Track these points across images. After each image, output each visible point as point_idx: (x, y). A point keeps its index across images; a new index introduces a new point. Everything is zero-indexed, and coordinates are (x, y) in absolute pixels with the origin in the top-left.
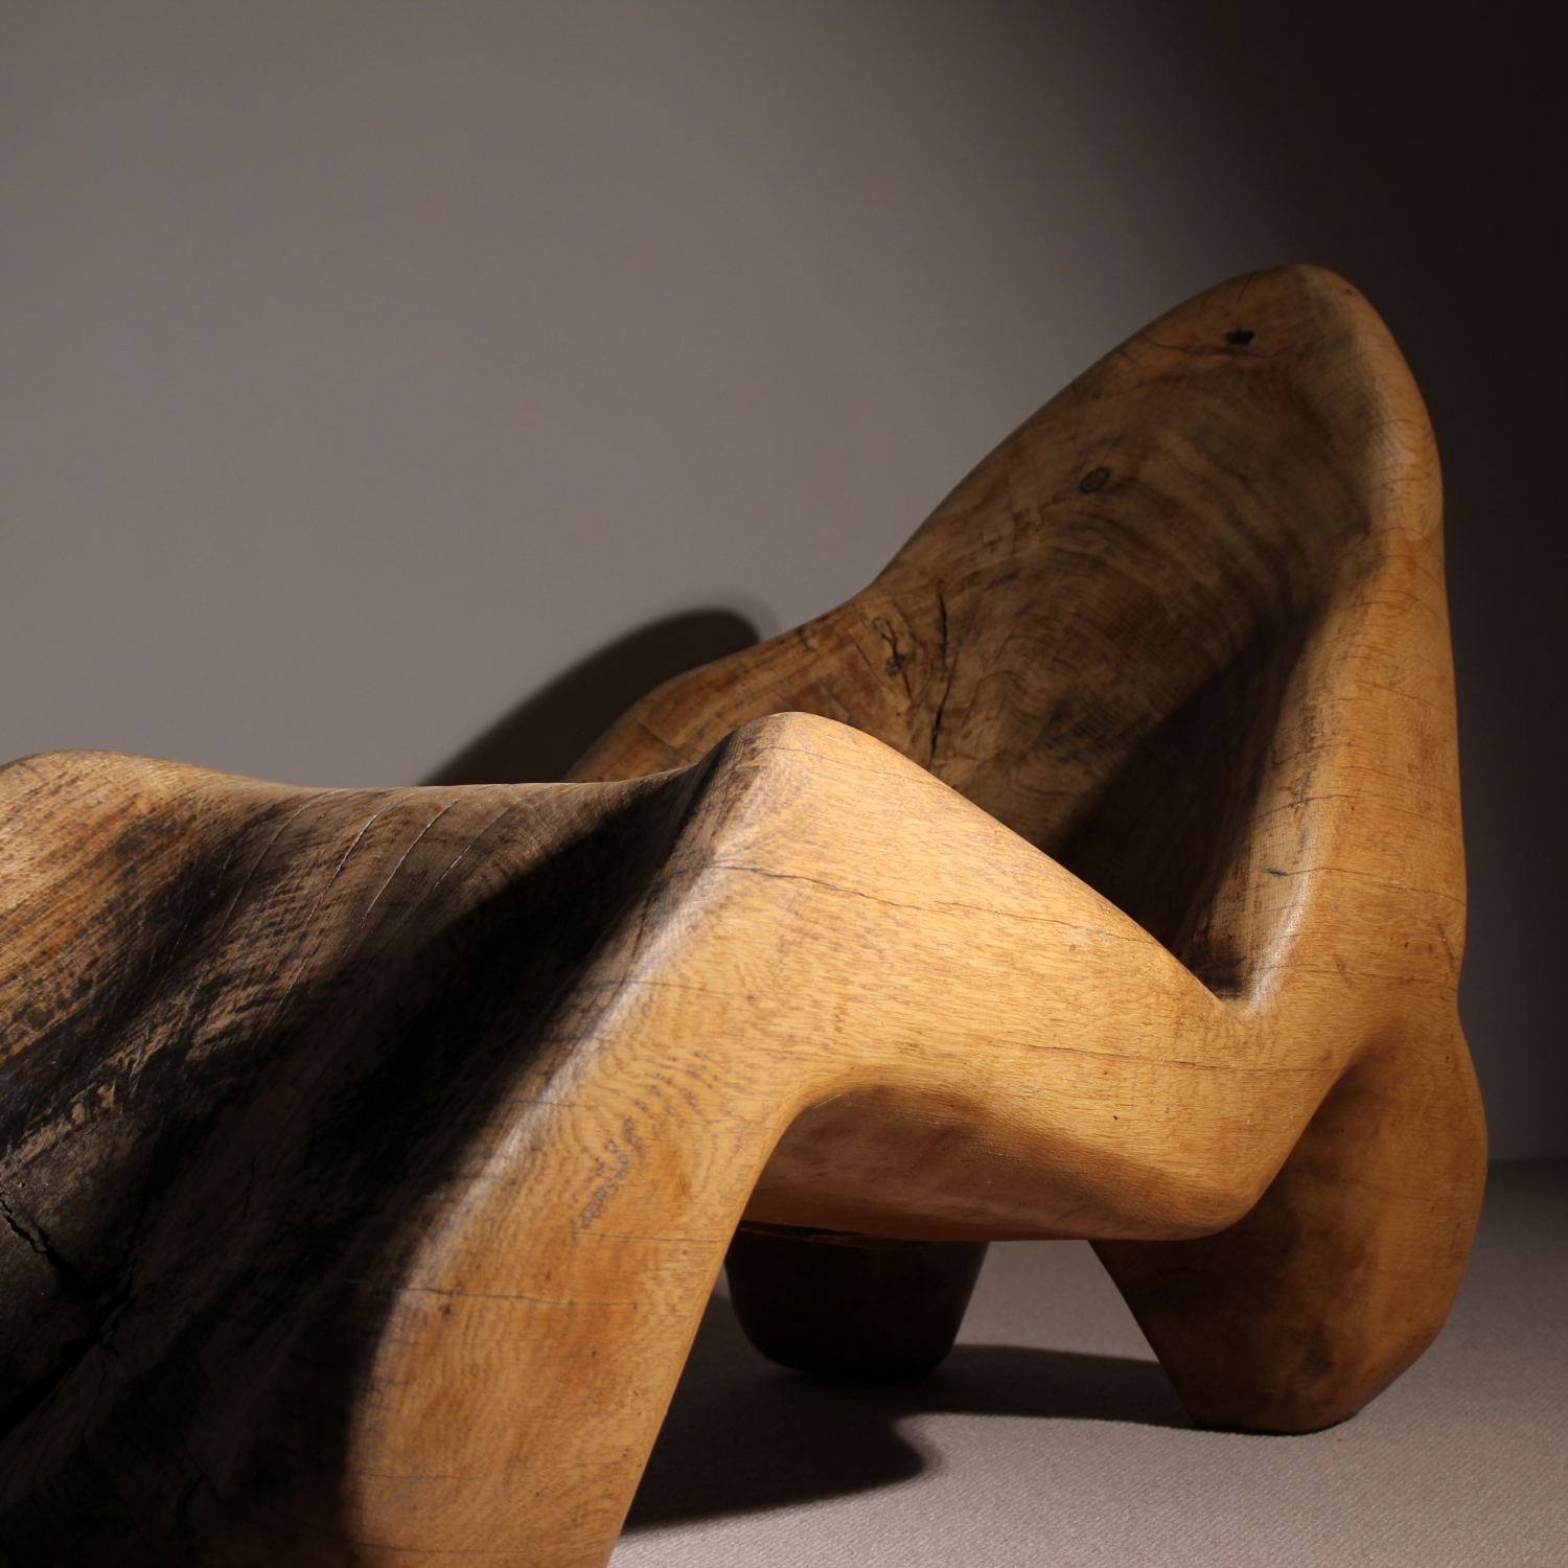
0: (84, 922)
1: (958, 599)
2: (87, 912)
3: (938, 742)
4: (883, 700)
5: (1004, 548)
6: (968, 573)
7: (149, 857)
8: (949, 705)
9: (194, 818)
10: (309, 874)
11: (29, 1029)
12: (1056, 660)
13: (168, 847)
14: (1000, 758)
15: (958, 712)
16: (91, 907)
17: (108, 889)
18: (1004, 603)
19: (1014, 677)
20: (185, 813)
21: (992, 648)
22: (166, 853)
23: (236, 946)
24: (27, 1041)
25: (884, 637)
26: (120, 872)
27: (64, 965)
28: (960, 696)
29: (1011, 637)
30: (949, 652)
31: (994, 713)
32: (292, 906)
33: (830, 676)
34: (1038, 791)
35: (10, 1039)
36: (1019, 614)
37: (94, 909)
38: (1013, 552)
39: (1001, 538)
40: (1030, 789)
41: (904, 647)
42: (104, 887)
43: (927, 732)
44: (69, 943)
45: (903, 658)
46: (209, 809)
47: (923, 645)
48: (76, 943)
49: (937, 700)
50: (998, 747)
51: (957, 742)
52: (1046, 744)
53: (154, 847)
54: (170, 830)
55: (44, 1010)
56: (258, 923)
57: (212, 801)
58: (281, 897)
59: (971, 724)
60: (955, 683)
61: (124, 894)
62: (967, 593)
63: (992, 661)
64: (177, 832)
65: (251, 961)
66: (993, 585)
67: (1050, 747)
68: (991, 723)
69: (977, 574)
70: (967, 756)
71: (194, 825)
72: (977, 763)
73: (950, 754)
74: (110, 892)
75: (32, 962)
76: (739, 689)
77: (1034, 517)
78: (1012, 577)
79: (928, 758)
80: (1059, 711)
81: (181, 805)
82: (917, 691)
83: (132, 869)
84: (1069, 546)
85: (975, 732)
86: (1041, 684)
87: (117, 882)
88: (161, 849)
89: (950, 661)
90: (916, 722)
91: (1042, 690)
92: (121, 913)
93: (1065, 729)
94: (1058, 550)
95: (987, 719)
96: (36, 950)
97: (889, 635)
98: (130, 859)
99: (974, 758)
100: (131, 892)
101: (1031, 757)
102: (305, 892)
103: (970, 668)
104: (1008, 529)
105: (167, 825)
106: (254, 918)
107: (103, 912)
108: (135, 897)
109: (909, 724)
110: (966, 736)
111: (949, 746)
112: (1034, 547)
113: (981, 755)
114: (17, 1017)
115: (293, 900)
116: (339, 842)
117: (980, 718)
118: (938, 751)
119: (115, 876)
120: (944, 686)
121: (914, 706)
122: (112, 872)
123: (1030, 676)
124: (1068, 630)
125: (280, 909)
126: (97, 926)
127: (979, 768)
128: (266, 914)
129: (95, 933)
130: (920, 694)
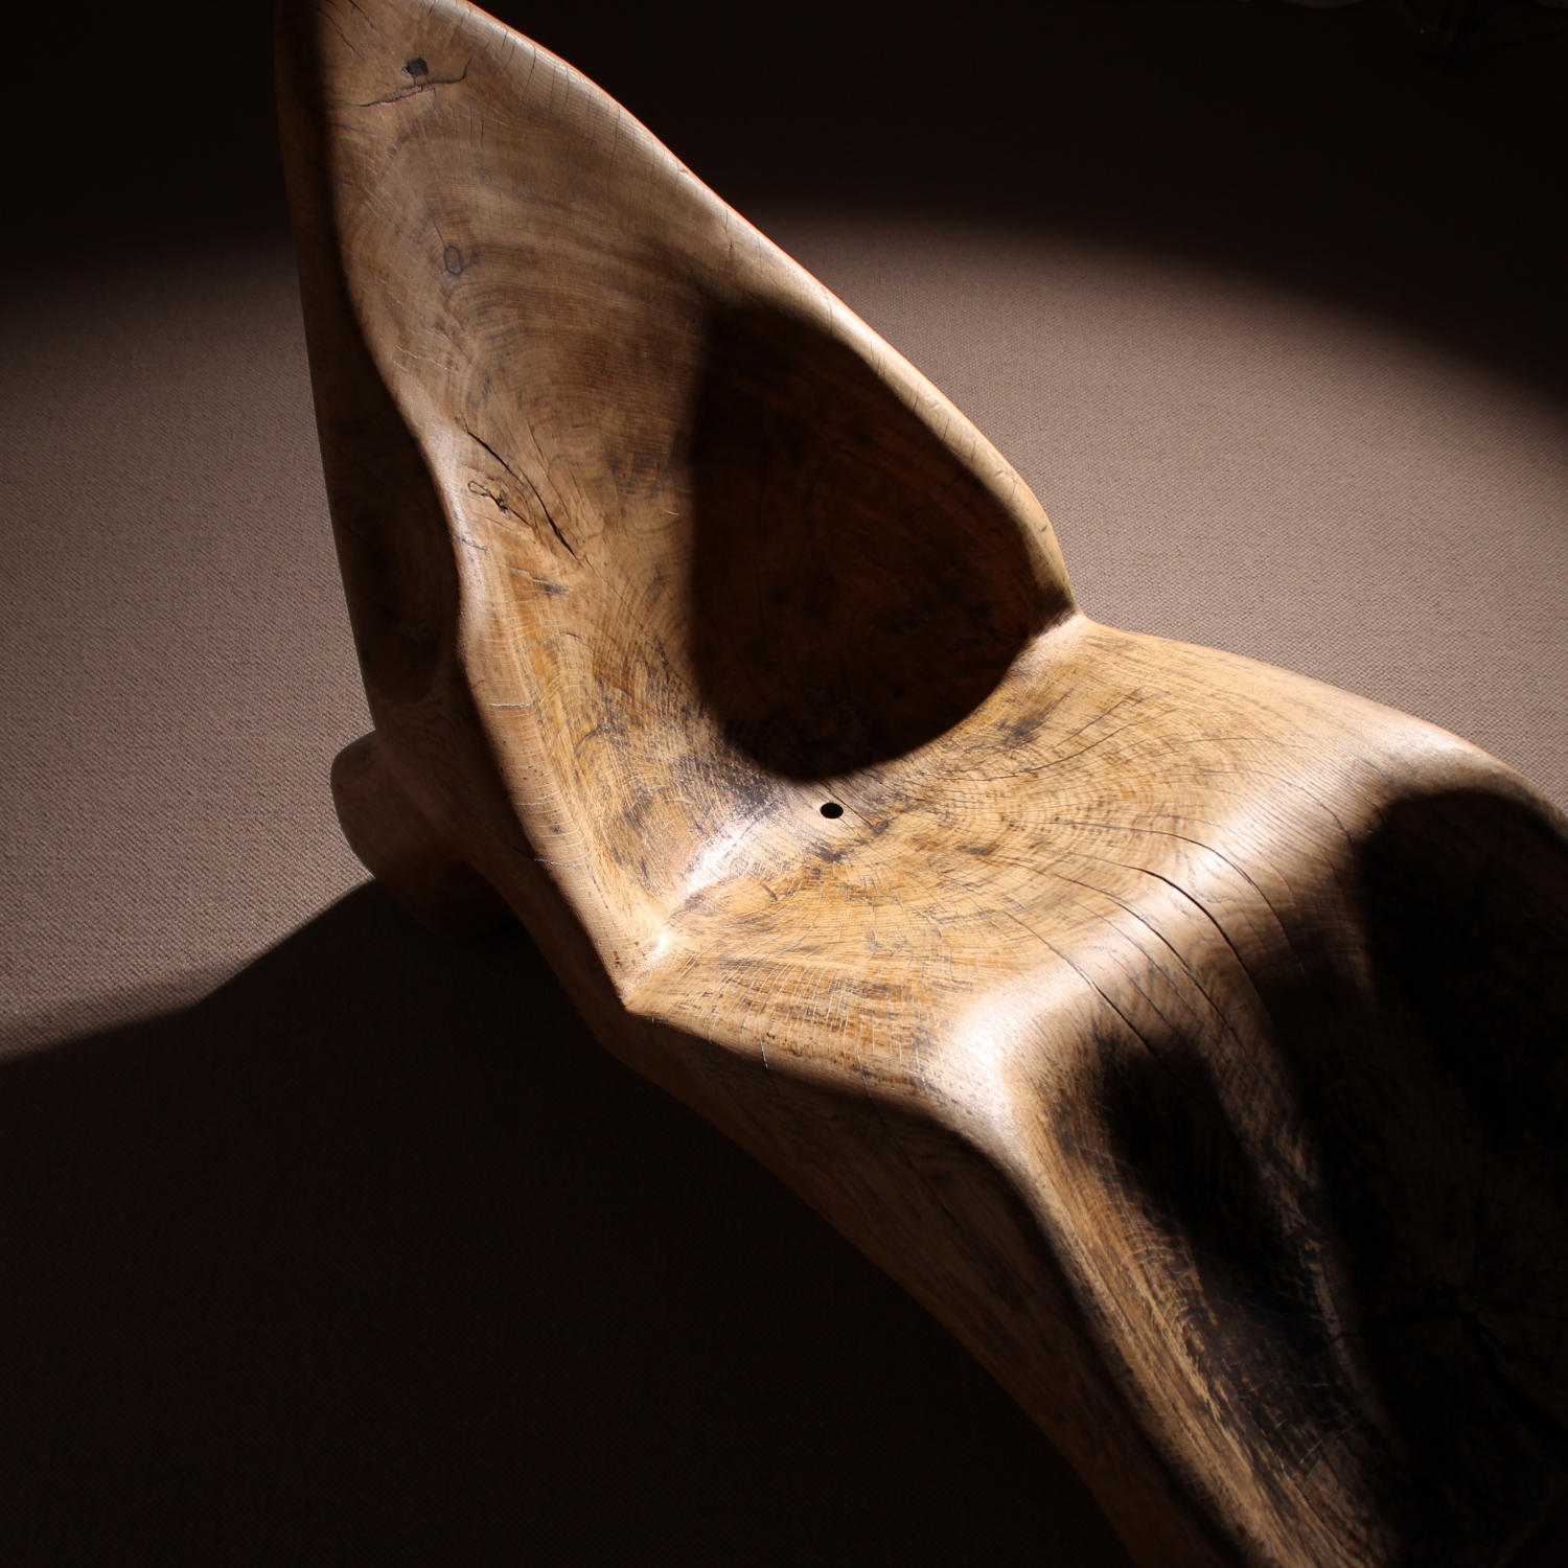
0: (1110, 1202)
1: (480, 425)
2: (1104, 1197)
3: (567, 541)
4: (525, 541)
5: (460, 360)
6: (463, 400)
7: (1080, 1136)
8: (550, 511)
9: (1063, 1092)
10: (1222, 1050)
11: (1186, 1274)
12: (575, 426)
13: (1078, 1120)
14: (608, 522)
15: (557, 510)
16: (1101, 1193)
17: (1091, 1175)
18: (502, 404)
19: (564, 458)
20: (1054, 1094)
21: (531, 446)
22: (1082, 1124)
23: (1245, 1120)
24: (1195, 1278)
25: (483, 495)
26: (1082, 1161)
27: (1138, 1231)
28: (549, 497)
29: (532, 430)
30: (515, 471)
31: (576, 493)
32: (1239, 1073)
33: (506, 557)
34: (660, 529)
35: (1189, 1288)
36: (520, 406)
37: (1103, 1192)
38: (470, 361)
39: (450, 354)
40: (653, 531)
41: (497, 494)
42: (1089, 1177)
43: (555, 539)
44: (1123, 1219)
45: (501, 500)
46: (1059, 1077)
47: (499, 479)
48: (1124, 1215)
49: (542, 512)
50: (601, 515)
51: (576, 532)
52: (628, 492)
53: (1073, 1129)
54: (1064, 1111)
55: (1173, 1258)
56: (1238, 1100)
57: (1049, 1071)
58: (1227, 1076)
59: (572, 512)
60: (539, 492)
61: (1099, 1166)
62: (480, 418)
63: (540, 457)
64: (1068, 1108)
65: (1262, 1118)
66: (485, 396)
67: (633, 493)
68: (581, 503)
69: (469, 396)
70: (590, 537)
71: (1069, 1093)
72: (600, 537)
73: (581, 543)
74: (1094, 1175)
75: (1133, 1250)
76: (504, 620)
77: (450, 321)
78: (489, 381)
79: (573, 557)
80: (613, 463)
81: (1045, 1092)
82: (528, 517)
83: (1084, 1152)
84: (494, 330)
85: (579, 516)
86: (585, 450)
87: (1088, 1167)
88: (1077, 1125)
89: (521, 477)
90: (544, 539)
91: (589, 455)
92: (1114, 1176)
93: (629, 473)
94: (493, 338)
95: (577, 502)
96: (1124, 1242)
97: (484, 492)
98: (1075, 1149)
99: (595, 535)
100: (1101, 1162)
101: (627, 506)
102: (1234, 1060)
103: (536, 472)
104: (445, 342)
105: (1060, 1111)
106: (1232, 1100)
107: (1107, 1187)
108: (1105, 1160)
109: (542, 543)
110: (577, 524)
111: (576, 540)
112: (475, 345)
113: (598, 529)
114: (1173, 1277)
115: (1235, 1071)
116: (1209, 1019)
117: (572, 503)
118: (572, 548)
119: (1084, 1166)
120: (537, 499)
121: (535, 528)
122: (1080, 1166)
123: (572, 450)
124: (559, 397)
125: (1236, 1080)
126: (1117, 1196)
127: (605, 539)
128: (1233, 1091)
129: (1121, 1200)
130: (531, 517)
